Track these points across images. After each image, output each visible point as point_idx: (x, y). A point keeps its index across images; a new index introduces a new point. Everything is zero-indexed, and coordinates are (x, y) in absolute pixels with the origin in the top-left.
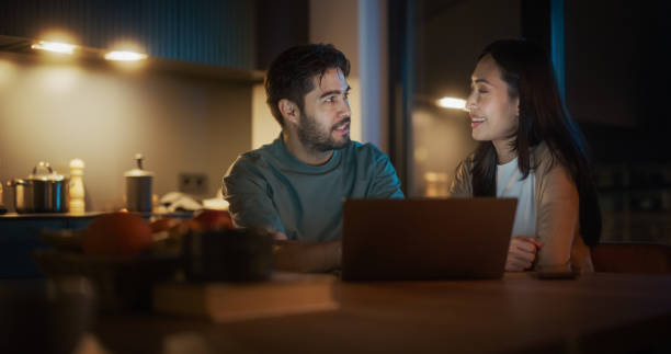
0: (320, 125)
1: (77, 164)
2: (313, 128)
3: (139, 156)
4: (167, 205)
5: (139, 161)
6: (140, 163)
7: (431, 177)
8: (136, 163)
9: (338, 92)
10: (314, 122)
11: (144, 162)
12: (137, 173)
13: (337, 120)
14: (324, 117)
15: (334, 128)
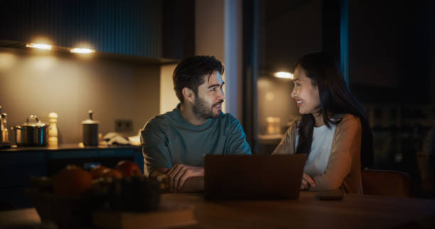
0: (206, 103)
1: (53, 115)
2: (203, 105)
3: (90, 112)
4: (108, 140)
5: (91, 114)
6: (91, 116)
7: (271, 120)
8: (88, 116)
9: (218, 85)
10: (203, 102)
11: (93, 116)
12: (89, 122)
13: (217, 101)
14: (208, 99)
15: (214, 106)
